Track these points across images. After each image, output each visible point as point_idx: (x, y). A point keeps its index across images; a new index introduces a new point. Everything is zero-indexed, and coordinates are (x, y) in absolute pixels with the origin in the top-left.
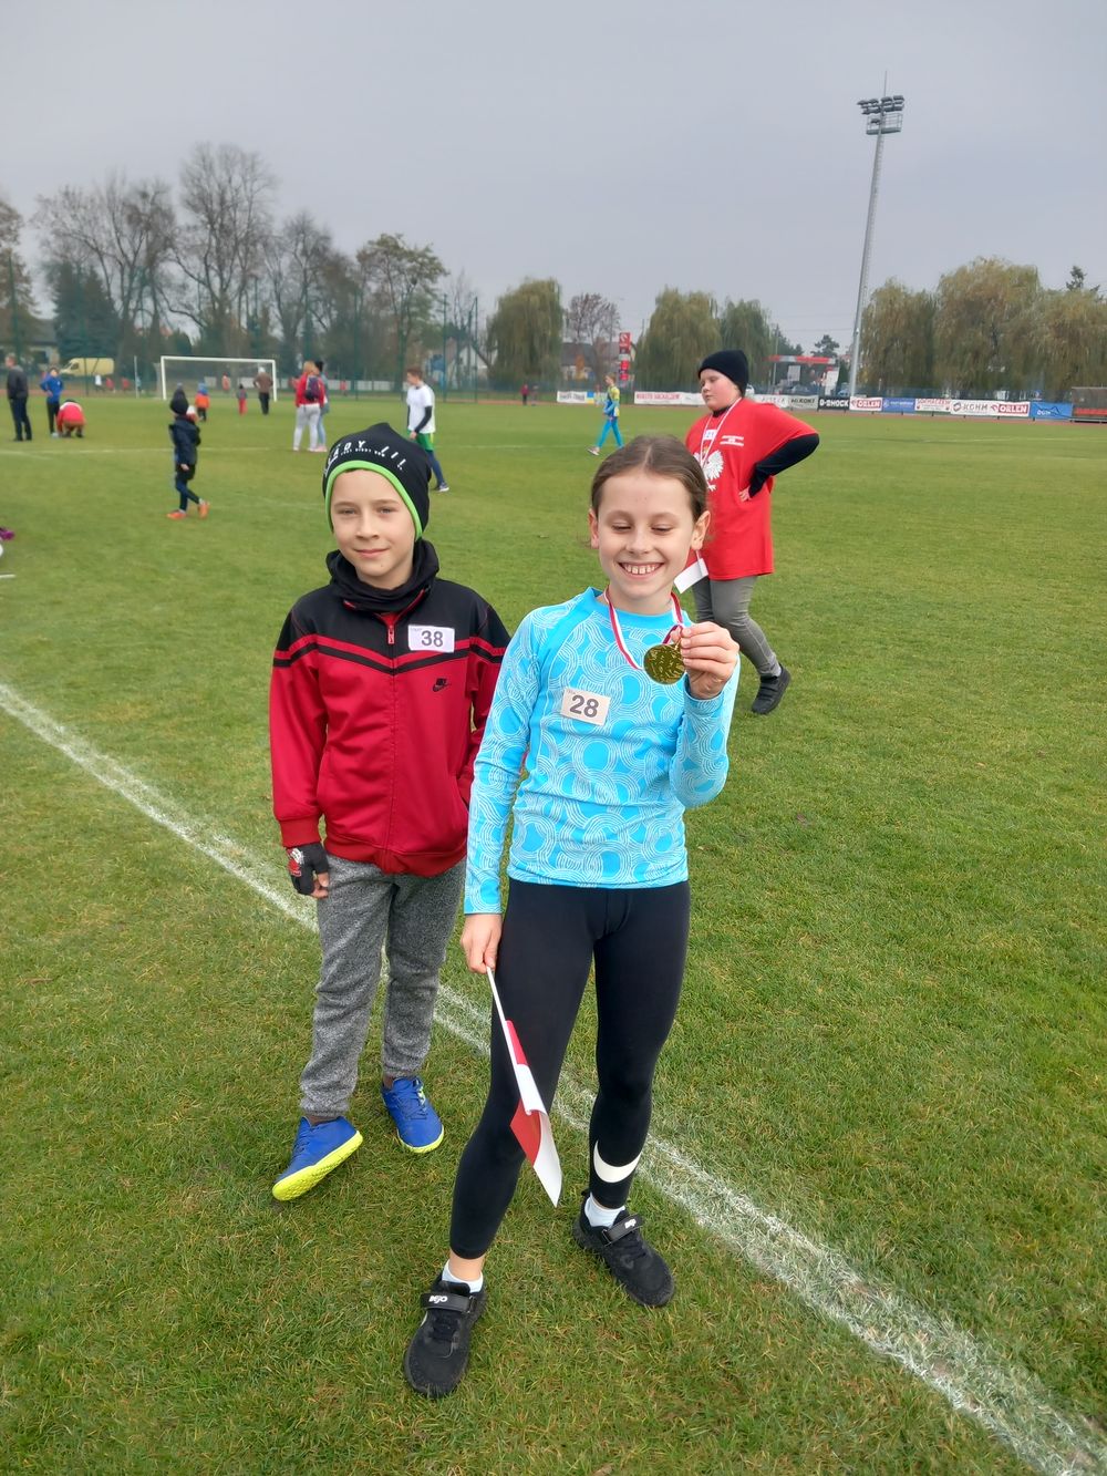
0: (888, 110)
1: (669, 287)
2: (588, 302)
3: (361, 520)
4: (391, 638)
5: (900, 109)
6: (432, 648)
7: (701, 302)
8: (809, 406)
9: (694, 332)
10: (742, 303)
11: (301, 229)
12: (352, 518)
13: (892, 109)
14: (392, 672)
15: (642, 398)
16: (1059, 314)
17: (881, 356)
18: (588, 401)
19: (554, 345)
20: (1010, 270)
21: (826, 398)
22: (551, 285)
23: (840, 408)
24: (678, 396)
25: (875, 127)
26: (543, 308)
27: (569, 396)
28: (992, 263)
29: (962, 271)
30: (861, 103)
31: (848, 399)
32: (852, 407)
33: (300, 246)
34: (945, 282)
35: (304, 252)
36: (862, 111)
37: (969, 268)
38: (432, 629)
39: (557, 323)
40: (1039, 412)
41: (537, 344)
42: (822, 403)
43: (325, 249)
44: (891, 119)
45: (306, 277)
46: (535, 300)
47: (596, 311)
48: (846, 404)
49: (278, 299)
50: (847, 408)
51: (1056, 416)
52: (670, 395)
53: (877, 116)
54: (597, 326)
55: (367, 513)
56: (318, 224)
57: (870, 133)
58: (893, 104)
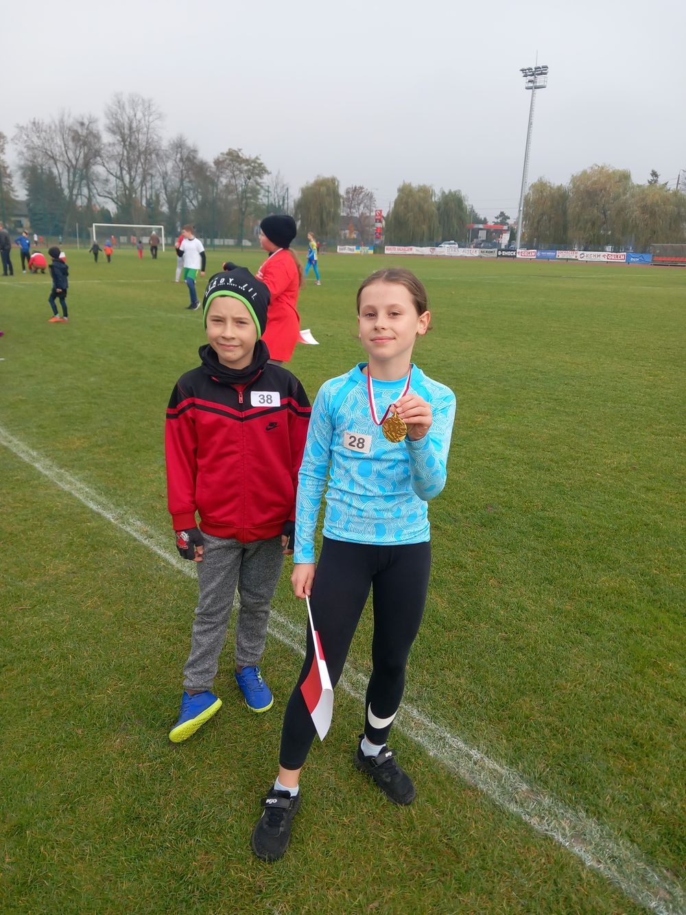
0: (538, 74)
1: (406, 182)
2: (356, 191)
3: (225, 328)
4: (241, 399)
5: (546, 74)
6: (266, 405)
7: (425, 192)
8: (491, 255)
9: (421, 209)
10: (450, 192)
11: (179, 145)
12: (220, 324)
13: (541, 74)
14: (241, 419)
15: (389, 250)
16: (643, 199)
17: (535, 225)
18: (356, 251)
19: (335, 217)
20: (614, 172)
21: (502, 250)
22: (333, 180)
23: (510, 256)
24: (411, 249)
25: (530, 85)
26: (328, 195)
27: (345, 249)
28: (603, 168)
29: (584, 172)
30: (522, 70)
31: (516, 251)
32: (518, 256)
33: (179, 156)
34: (574, 180)
35: (181, 159)
36: (523, 75)
37: (589, 171)
38: (265, 393)
39: (337, 204)
40: (632, 259)
41: (324, 216)
42: (500, 253)
43: (194, 158)
44: (540, 80)
45: (182, 175)
46: (323, 189)
47: (361, 196)
48: (514, 254)
49: (165, 188)
50: (515, 256)
51: (642, 262)
52: (406, 248)
53: (532, 78)
54: (362, 206)
55: (229, 323)
56: (190, 143)
57: (527, 88)
58: (541, 71)
